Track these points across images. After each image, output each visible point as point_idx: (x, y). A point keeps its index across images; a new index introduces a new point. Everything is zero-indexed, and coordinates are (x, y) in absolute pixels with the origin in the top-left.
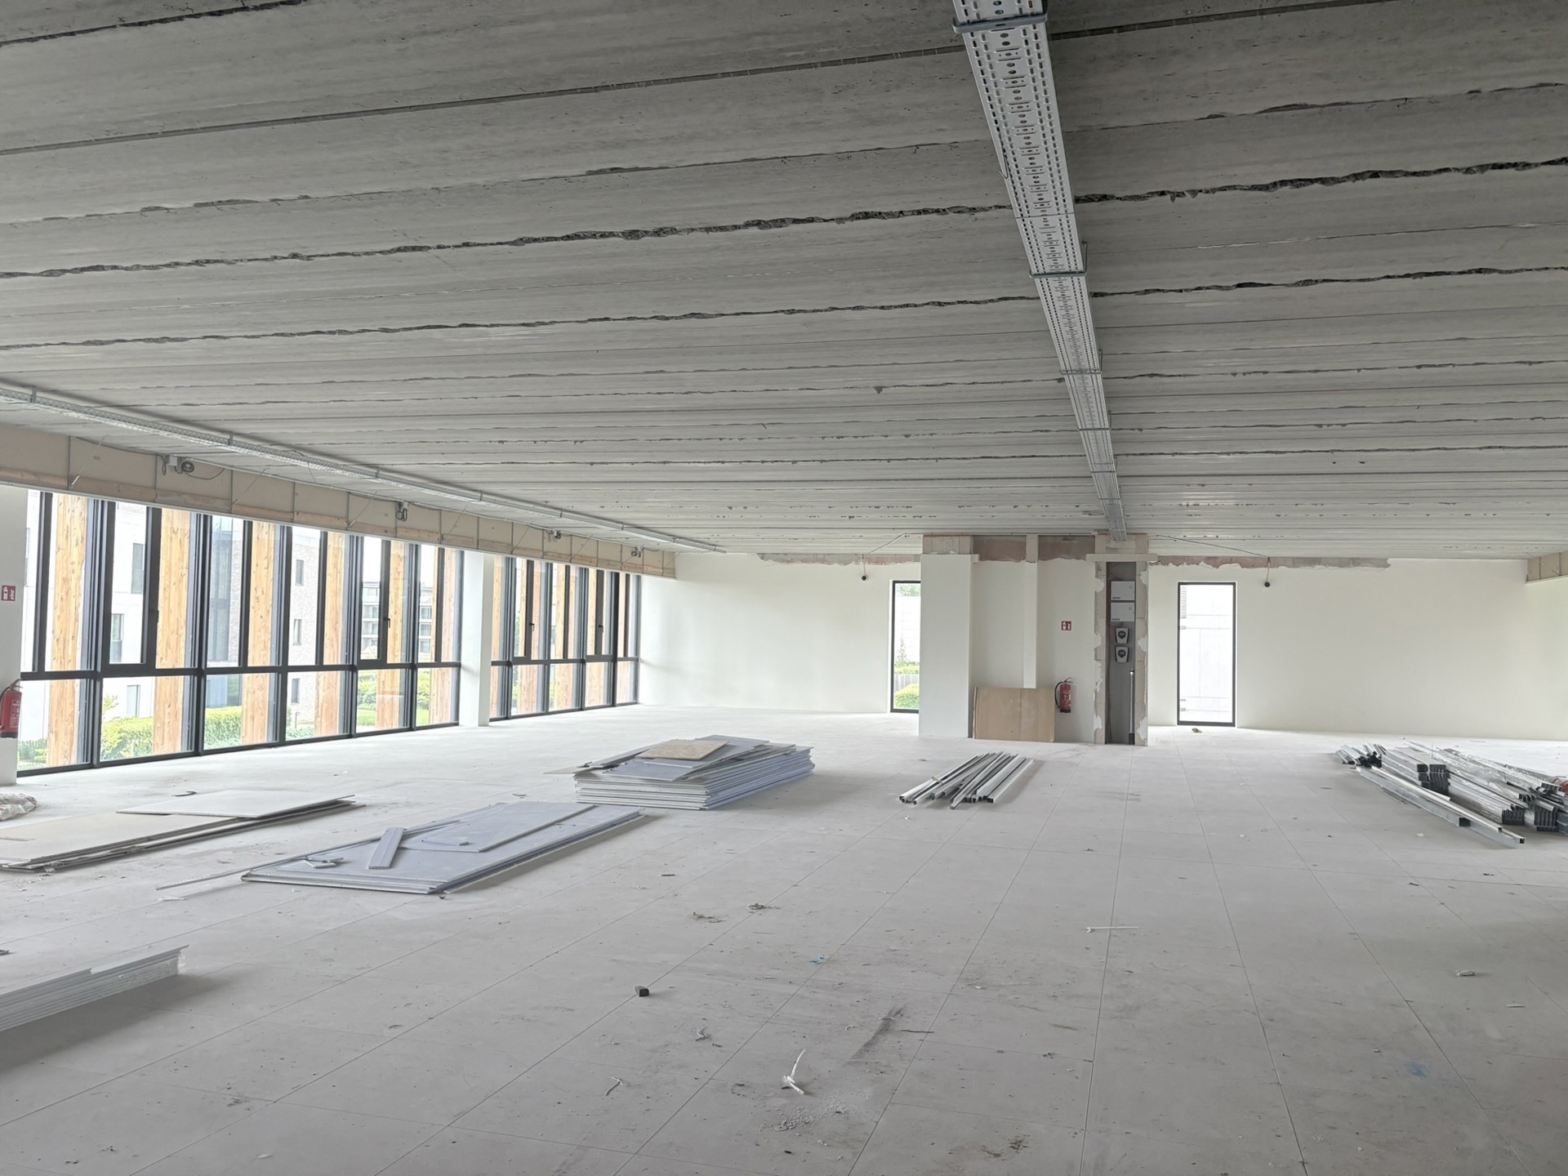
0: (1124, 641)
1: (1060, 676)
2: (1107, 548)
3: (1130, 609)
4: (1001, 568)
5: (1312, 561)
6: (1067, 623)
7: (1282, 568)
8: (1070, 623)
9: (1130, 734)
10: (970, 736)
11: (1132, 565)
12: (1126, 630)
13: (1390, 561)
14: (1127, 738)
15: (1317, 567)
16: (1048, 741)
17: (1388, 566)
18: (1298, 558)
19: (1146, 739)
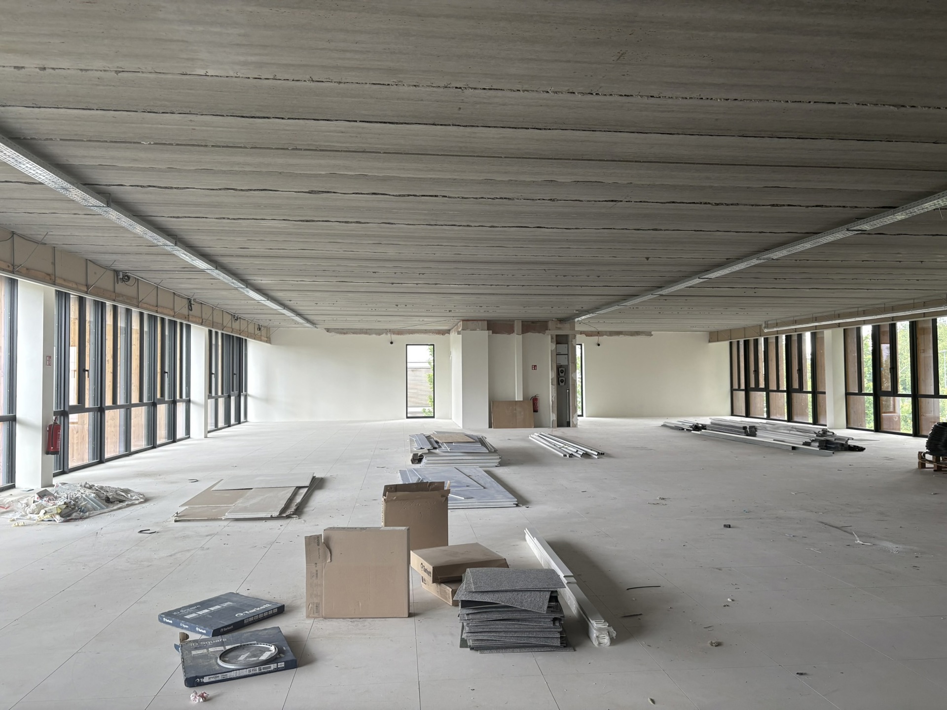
0: (563, 374)
1: (532, 393)
2: (556, 327)
3: (566, 358)
4: (501, 337)
5: (618, 333)
6: (534, 366)
7: (605, 337)
8: (536, 366)
9: (567, 422)
10: (490, 427)
11: (567, 336)
12: (564, 369)
13: (653, 333)
14: (566, 424)
15: (621, 336)
16: (531, 427)
17: (652, 335)
18: (612, 332)
19: (577, 424)
